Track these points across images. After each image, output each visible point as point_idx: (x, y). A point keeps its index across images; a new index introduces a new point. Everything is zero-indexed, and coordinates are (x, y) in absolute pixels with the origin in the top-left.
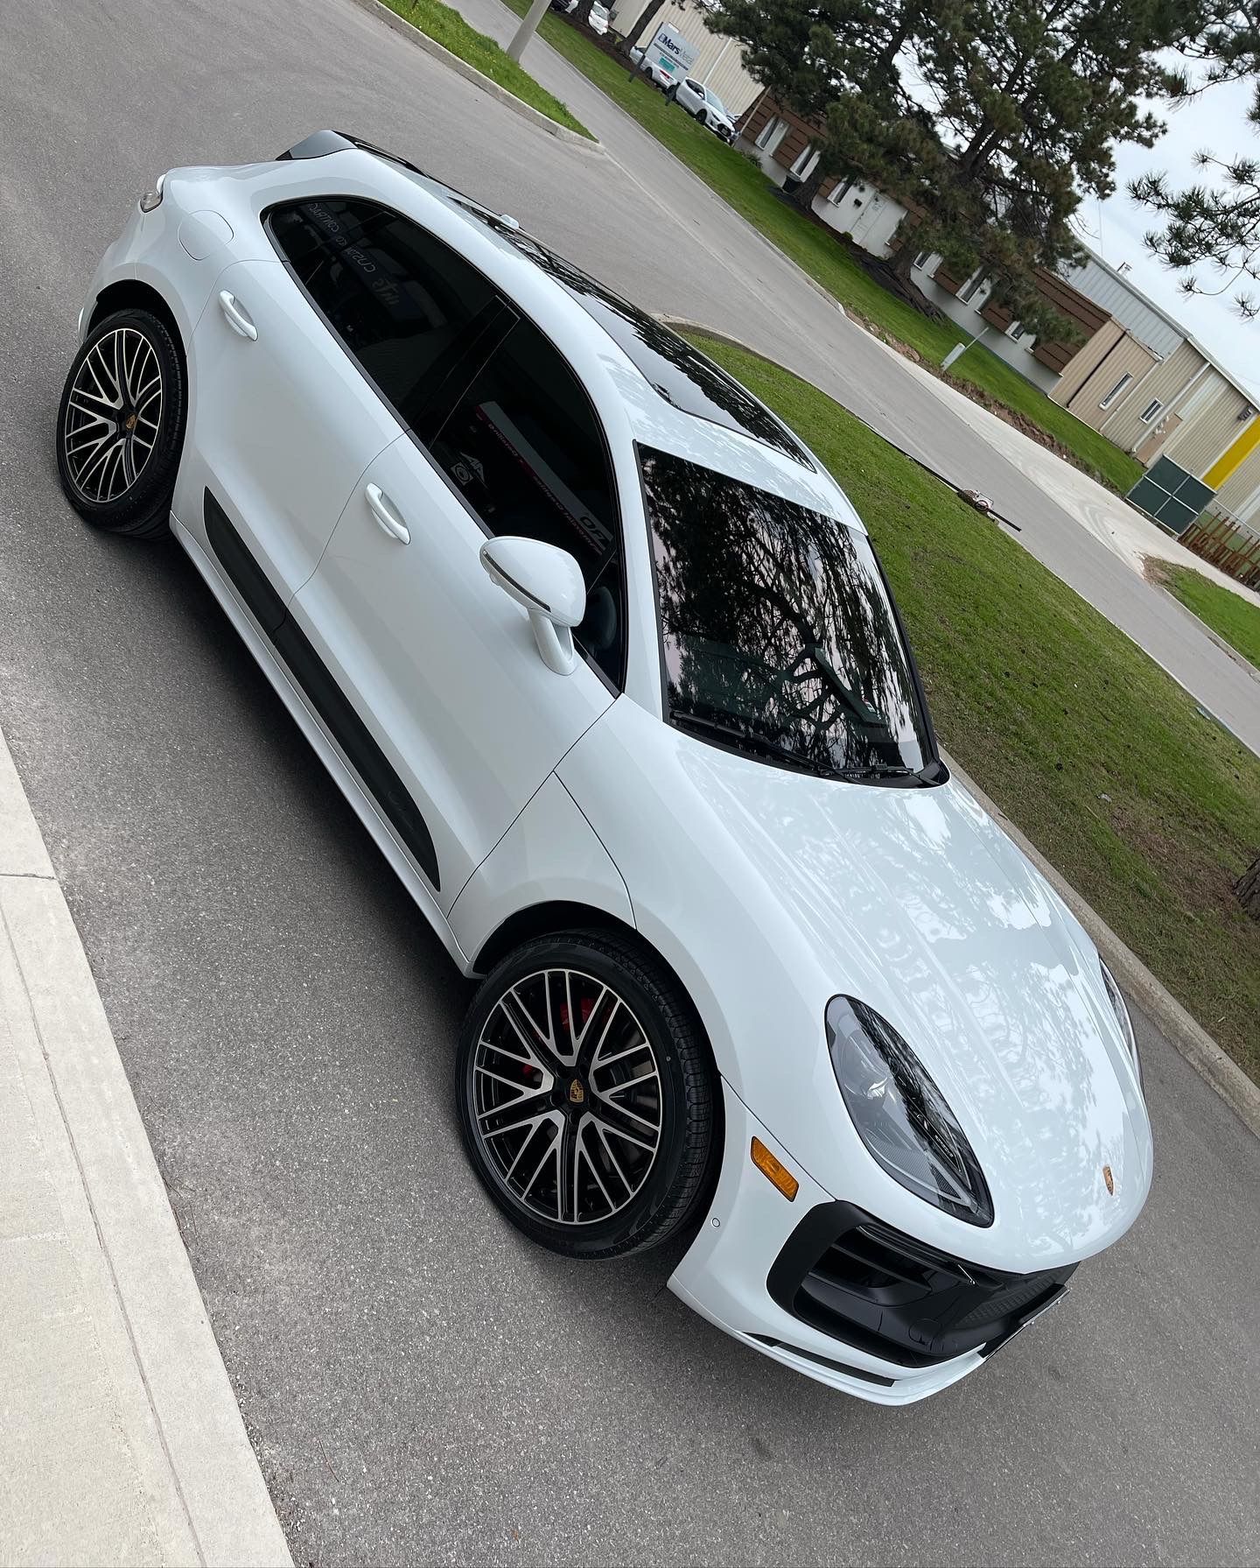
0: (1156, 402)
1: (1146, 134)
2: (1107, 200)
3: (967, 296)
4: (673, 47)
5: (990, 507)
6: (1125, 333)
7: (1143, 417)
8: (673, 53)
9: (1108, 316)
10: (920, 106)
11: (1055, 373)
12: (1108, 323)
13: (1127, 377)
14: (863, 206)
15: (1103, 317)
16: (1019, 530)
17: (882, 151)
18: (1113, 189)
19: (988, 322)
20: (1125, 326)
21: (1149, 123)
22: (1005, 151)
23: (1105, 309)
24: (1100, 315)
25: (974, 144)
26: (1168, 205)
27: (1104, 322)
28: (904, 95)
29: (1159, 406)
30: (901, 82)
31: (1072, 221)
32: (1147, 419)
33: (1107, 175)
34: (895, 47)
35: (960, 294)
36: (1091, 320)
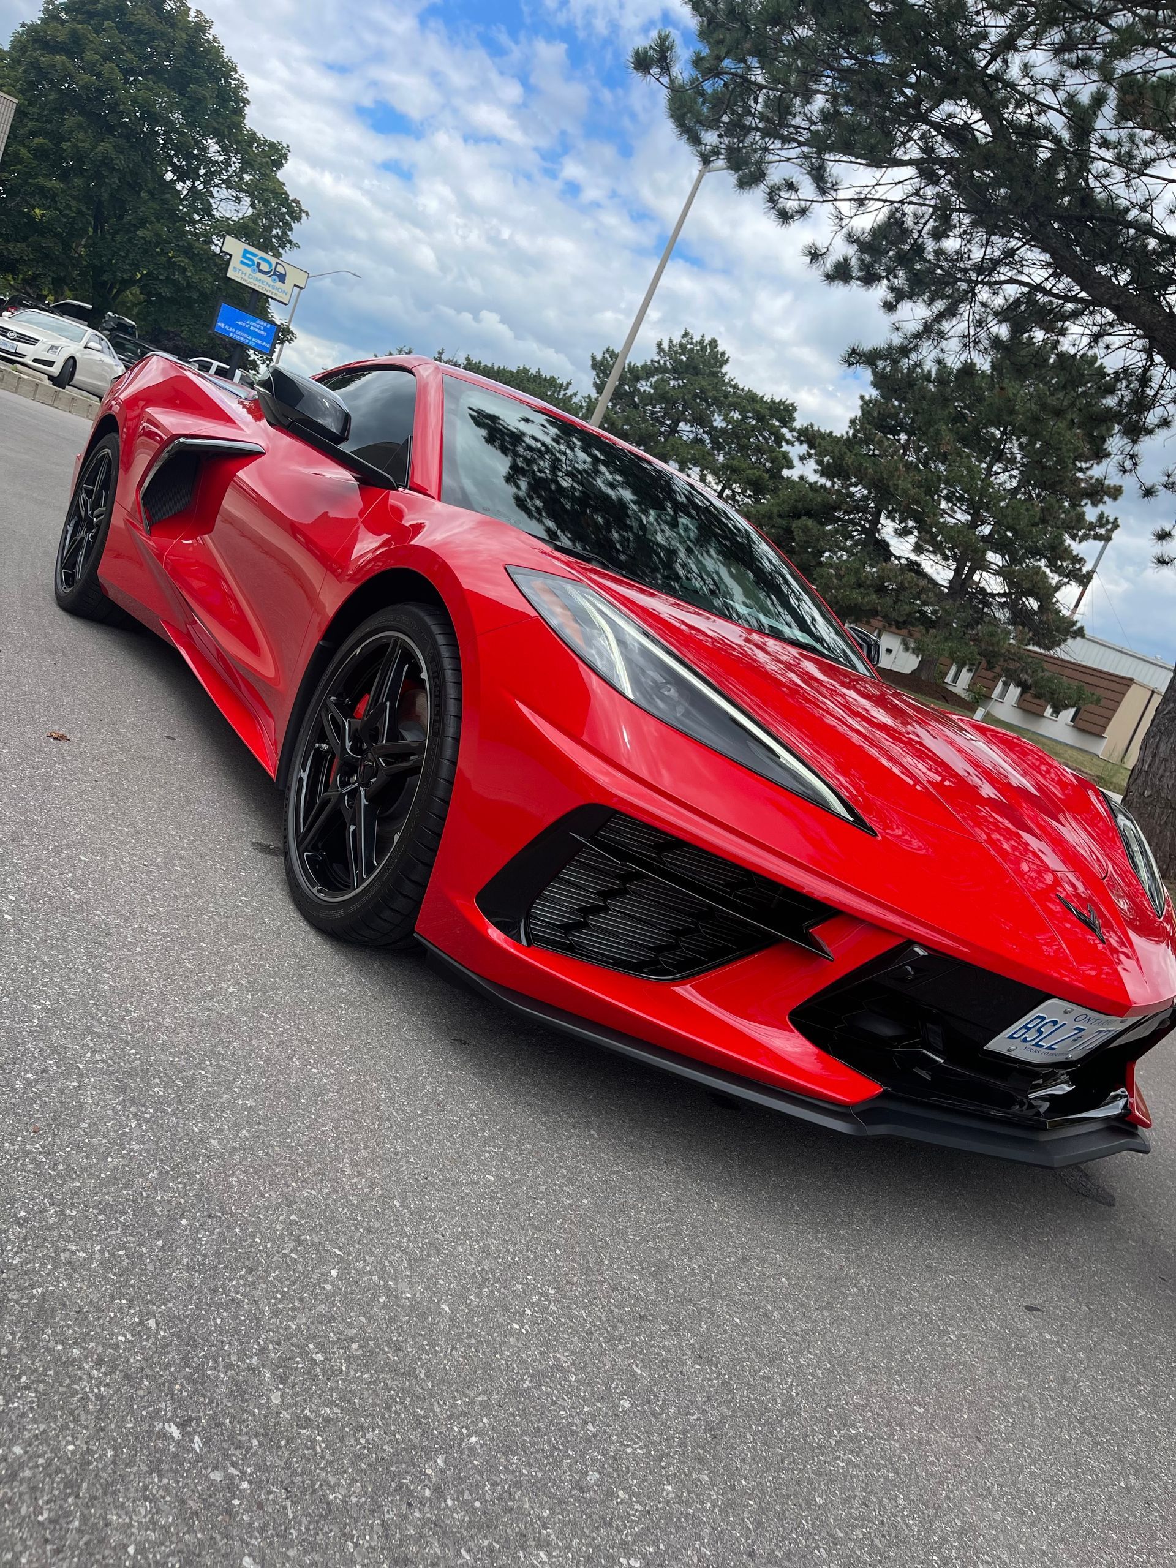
1: (1102, 531)
2: (1090, 587)
3: (1002, 696)
6: (1153, 692)
9: (1132, 680)
10: (907, 560)
11: (1100, 736)
12: (1134, 686)
14: (894, 653)
15: (1128, 682)
19: (1025, 711)
20: (1152, 685)
21: (1102, 520)
23: (1129, 676)
24: (1124, 682)
25: (958, 572)
27: (1129, 686)
33: (1080, 569)
35: (995, 695)
36: (1117, 687)
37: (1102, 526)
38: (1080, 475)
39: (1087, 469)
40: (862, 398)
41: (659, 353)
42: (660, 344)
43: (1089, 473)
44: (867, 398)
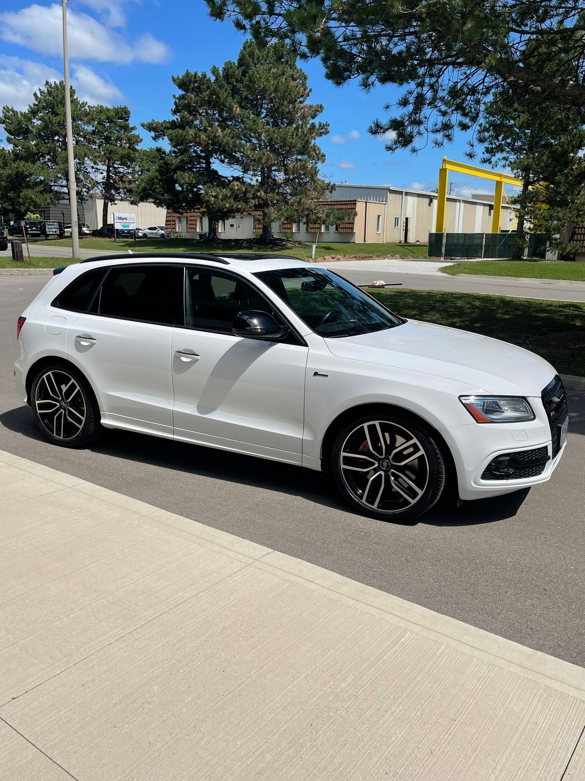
0: (396, 218)
2: (326, 161)
3: (299, 229)
4: (123, 219)
5: (384, 284)
6: (366, 202)
7: (395, 226)
8: (125, 221)
9: (356, 201)
10: (232, 177)
11: (352, 233)
12: (358, 203)
13: (379, 216)
14: (235, 226)
15: (354, 202)
16: (401, 284)
17: (232, 199)
18: (325, 156)
19: (311, 233)
20: (364, 199)
22: (275, 170)
23: (353, 199)
24: (352, 202)
25: (263, 176)
26: (387, 129)
27: (355, 204)
28: (223, 177)
29: (398, 218)
30: (219, 173)
31: (319, 176)
32: (398, 226)
33: (319, 153)
34: (208, 163)
35: (295, 230)
36: (350, 207)
37: (322, 129)
38: (302, 105)
39: (304, 101)
40: (174, 96)
41: (36, 100)
42: (35, 95)
43: (305, 103)
44: (177, 96)
